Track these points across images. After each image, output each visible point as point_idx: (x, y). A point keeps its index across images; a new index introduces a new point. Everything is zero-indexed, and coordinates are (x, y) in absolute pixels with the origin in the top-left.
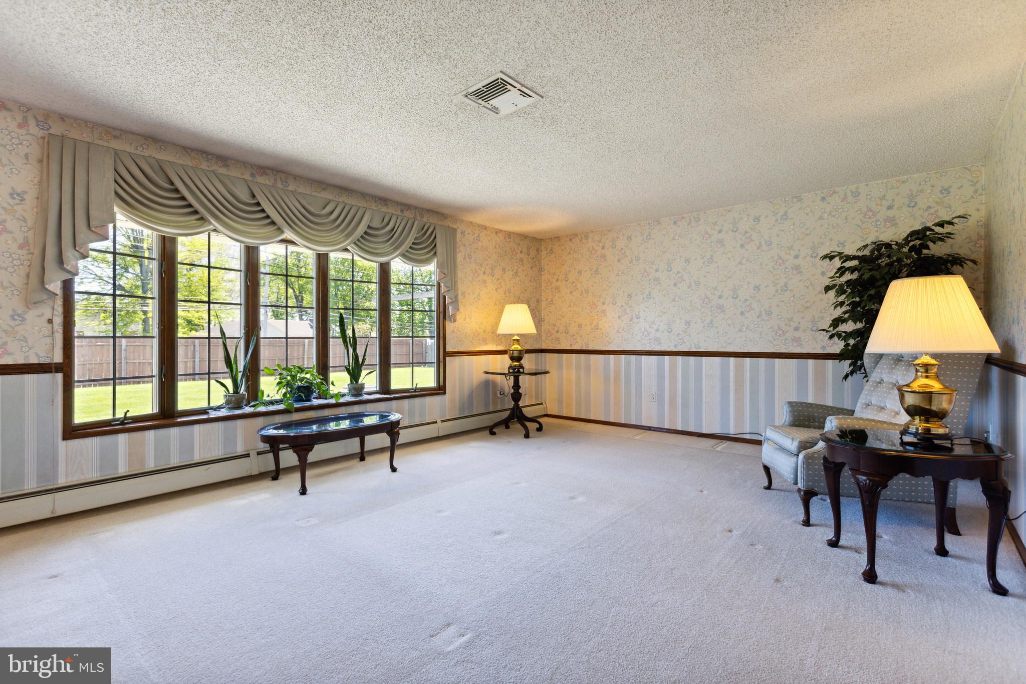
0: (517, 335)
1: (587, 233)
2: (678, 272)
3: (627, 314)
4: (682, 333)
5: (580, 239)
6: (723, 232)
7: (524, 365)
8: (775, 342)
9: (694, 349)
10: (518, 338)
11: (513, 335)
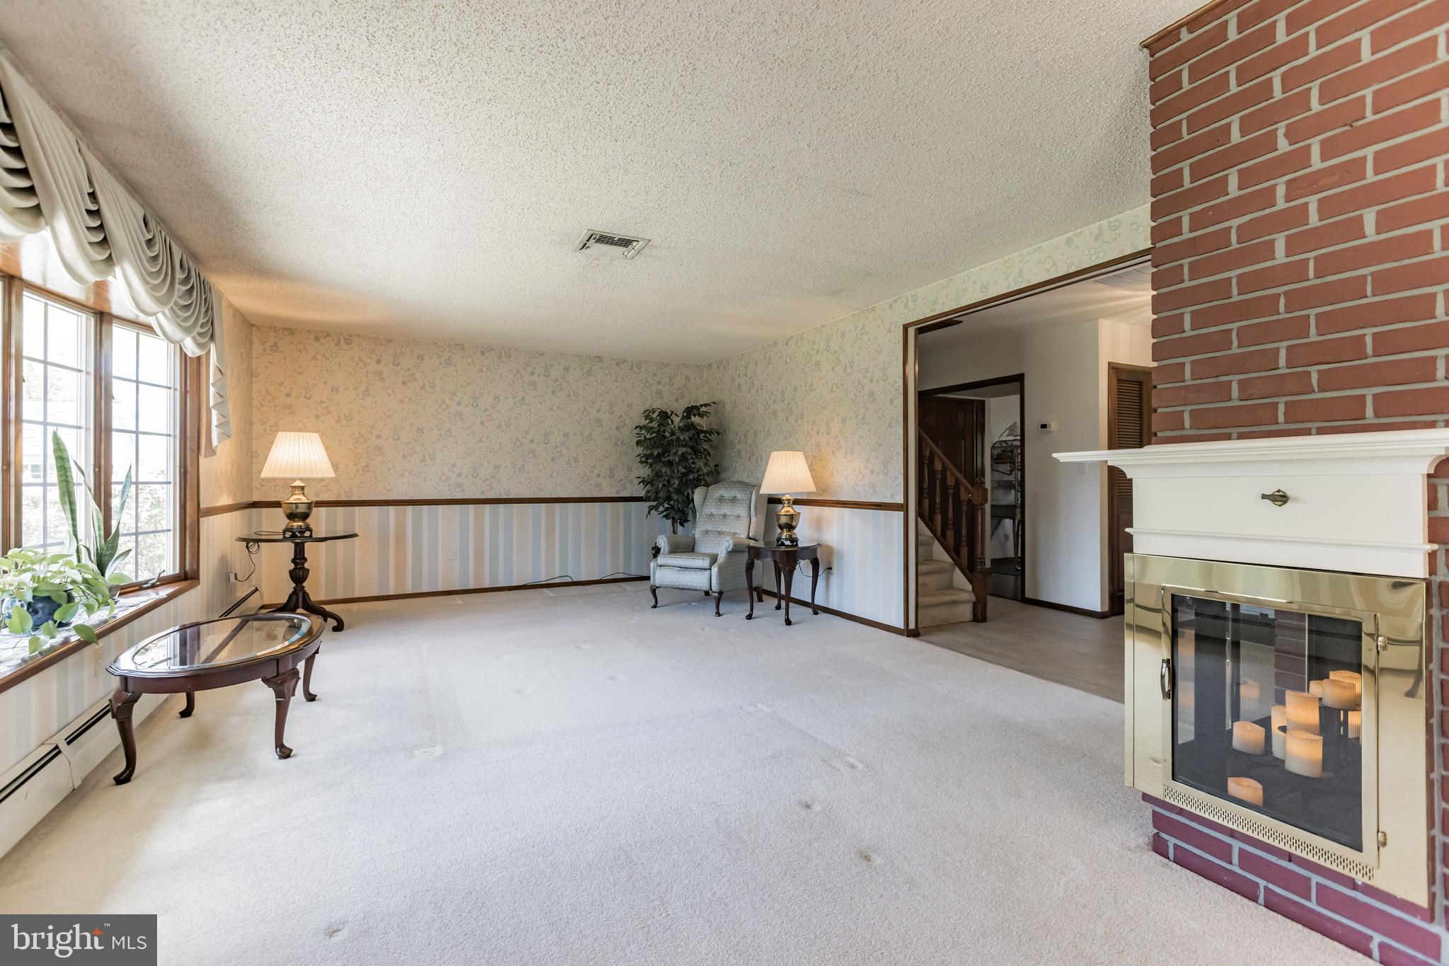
0: (301, 479)
1: (350, 336)
2: (486, 410)
3: (416, 453)
4: (490, 478)
5: (336, 341)
6: (536, 374)
7: (312, 527)
8: (582, 488)
9: (504, 496)
10: (302, 485)
11: (294, 480)
